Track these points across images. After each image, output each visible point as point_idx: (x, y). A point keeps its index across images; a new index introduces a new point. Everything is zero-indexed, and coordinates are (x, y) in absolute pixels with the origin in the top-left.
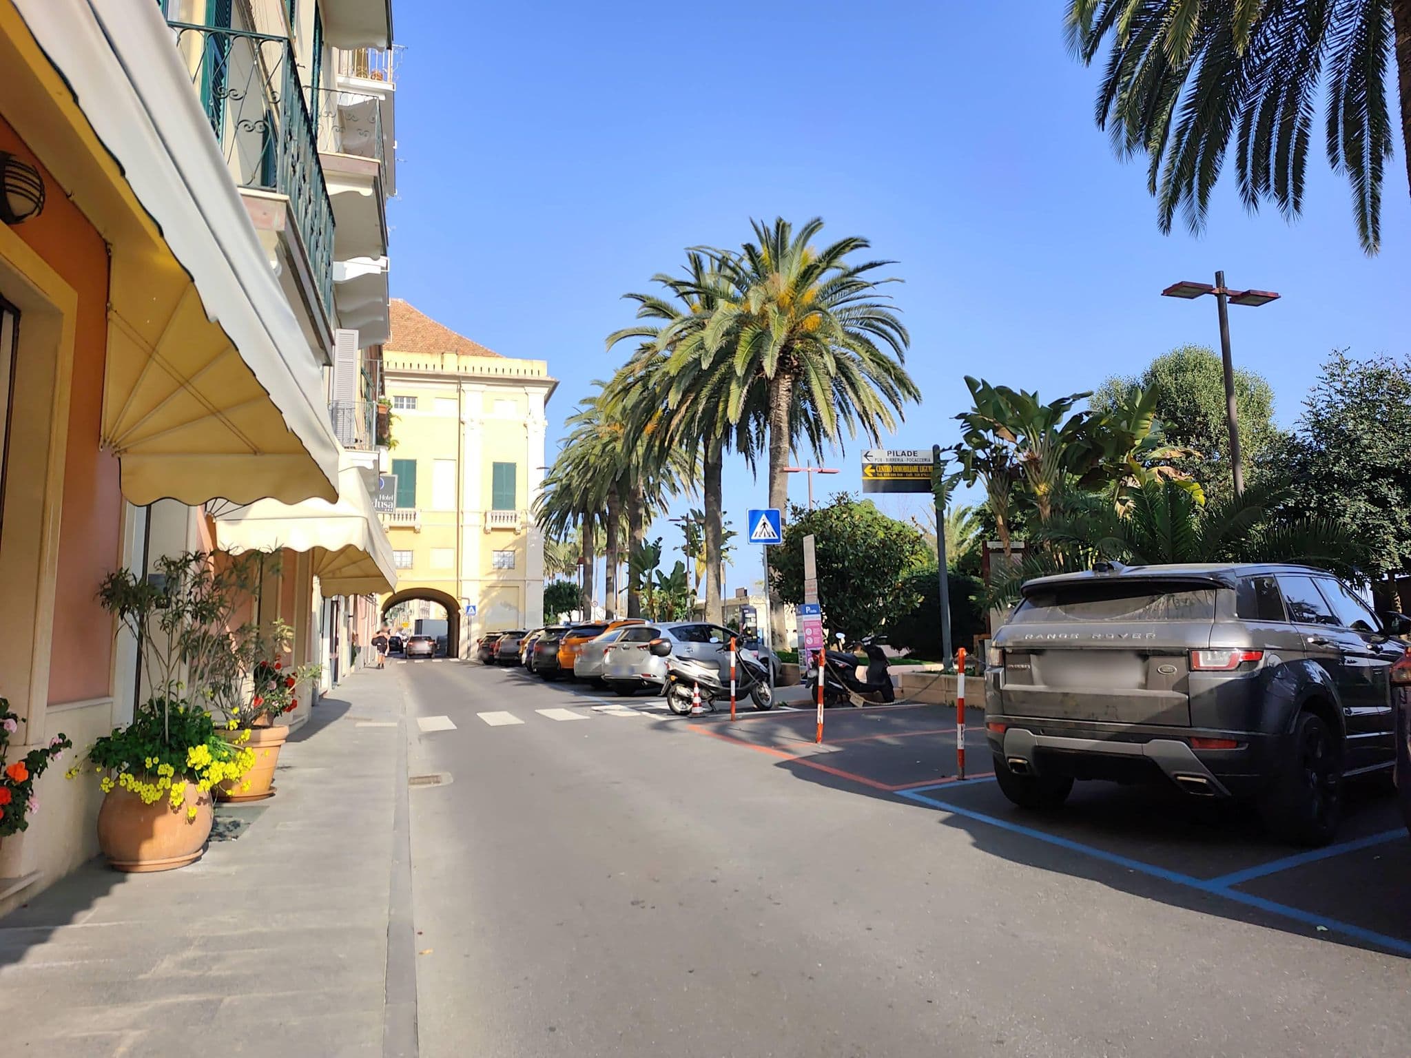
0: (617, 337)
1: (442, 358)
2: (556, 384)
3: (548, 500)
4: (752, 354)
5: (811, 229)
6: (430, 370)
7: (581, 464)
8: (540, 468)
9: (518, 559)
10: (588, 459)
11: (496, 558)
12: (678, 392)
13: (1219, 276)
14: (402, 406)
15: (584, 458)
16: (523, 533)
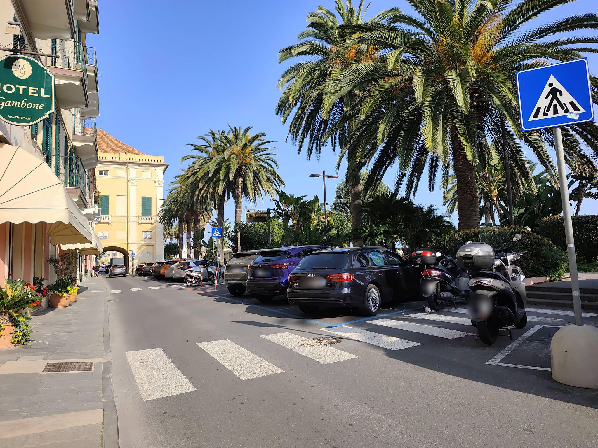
0: (185, 158)
1: (119, 155)
2: (168, 166)
3: (164, 212)
4: (225, 173)
5: (247, 130)
6: (114, 160)
7: (175, 200)
8: (161, 200)
9: (152, 235)
10: (178, 199)
11: (144, 234)
12: (202, 183)
13: (324, 172)
14: (102, 174)
15: (176, 198)
16: (155, 224)
